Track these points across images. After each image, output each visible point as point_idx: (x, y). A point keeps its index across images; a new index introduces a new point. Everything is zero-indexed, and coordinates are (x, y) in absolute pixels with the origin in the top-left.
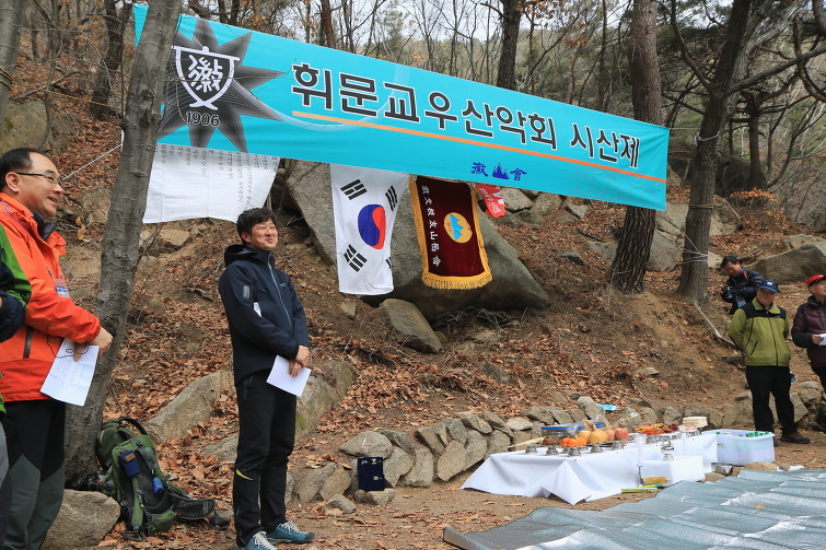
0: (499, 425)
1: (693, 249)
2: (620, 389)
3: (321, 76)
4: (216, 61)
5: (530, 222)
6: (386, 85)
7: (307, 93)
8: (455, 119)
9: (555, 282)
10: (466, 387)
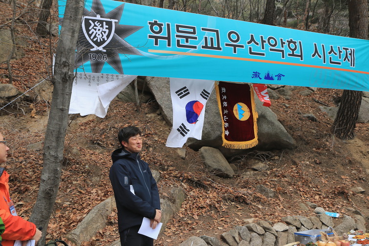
0: (268, 229)
2: (340, 201)
3: (164, 27)
4: (104, 23)
5: (284, 95)
6: (203, 29)
7: (156, 38)
8: (243, 47)
9: (299, 133)
10: (249, 202)
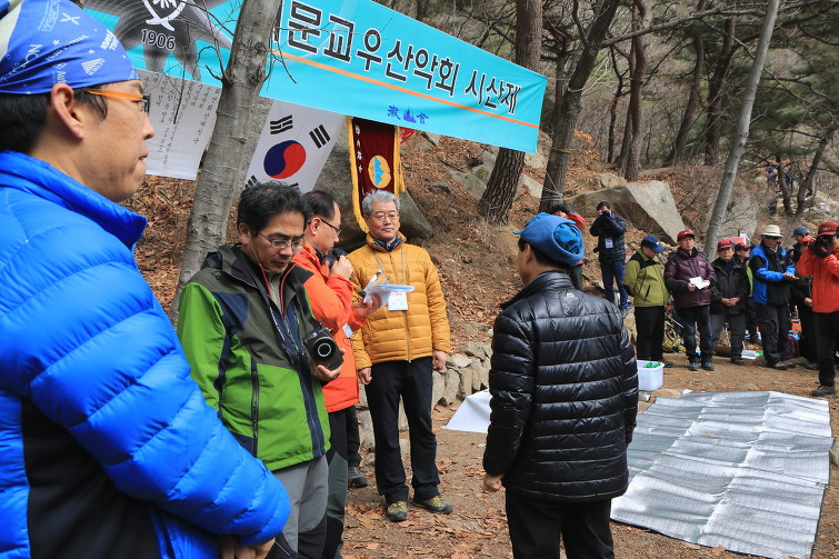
1: (553, 189)
6: (332, 18)
8: (379, 60)
9: (437, 214)
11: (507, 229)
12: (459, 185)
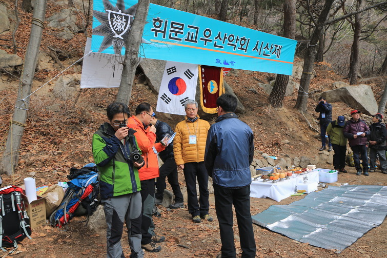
1: (302, 90)
2: (276, 149)
3: (163, 23)
4: (124, 17)
5: (234, 73)
6: (189, 26)
7: (157, 31)
8: (211, 41)
9: (248, 103)
11: (281, 109)
12: (262, 90)
